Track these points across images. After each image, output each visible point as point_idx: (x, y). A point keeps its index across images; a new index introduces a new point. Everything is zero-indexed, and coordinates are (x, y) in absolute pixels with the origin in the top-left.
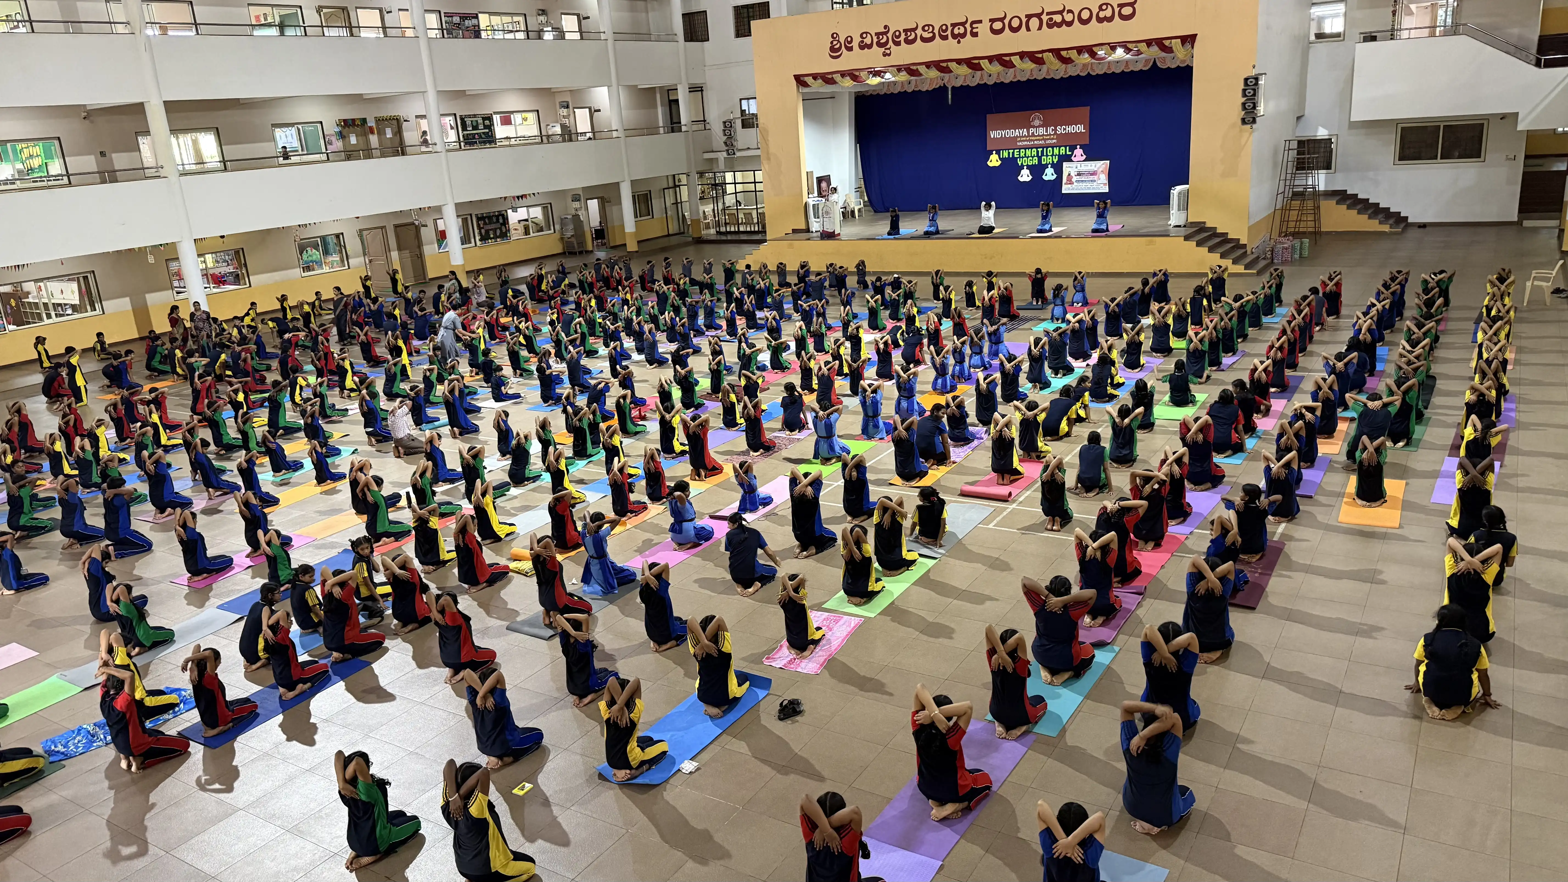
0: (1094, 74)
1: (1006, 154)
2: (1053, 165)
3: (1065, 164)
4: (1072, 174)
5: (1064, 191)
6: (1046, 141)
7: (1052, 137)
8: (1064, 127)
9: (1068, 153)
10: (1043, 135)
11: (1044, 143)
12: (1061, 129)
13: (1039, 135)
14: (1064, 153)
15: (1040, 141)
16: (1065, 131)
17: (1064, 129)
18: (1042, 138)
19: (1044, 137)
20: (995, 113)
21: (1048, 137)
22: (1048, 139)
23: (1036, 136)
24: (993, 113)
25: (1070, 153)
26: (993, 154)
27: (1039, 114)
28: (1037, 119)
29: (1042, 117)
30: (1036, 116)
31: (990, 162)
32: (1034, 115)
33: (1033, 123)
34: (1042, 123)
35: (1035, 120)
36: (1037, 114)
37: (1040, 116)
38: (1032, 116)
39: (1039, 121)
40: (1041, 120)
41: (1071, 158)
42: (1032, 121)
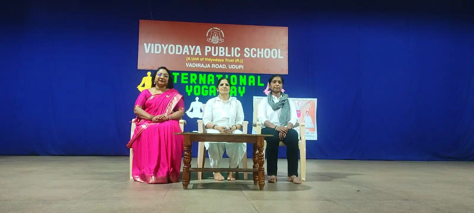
3: (256, 100)
6: (229, 66)
7: (238, 60)
8: (254, 50)
9: (259, 84)
10: (225, 57)
11: (226, 68)
12: (250, 52)
13: (218, 57)
14: (254, 84)
15: (221, 65)
16: (255, 55)
17: (255, 53)
18: (223, 61)
19: (226, 59)
20: (153, 20)
21: (232, 61)
22: (231, 63)
23: (215, 57)
24: (152, 20)
25: (263, 85)
26: (147, 76)
27: (219, 29)
28: (215, 36)
29: (223, 33)
30: (215, 32)
31: (142, 86)
32: (212, 29)
33: (210, 40)
34: (222, 41)
35: (213, 37)
36: (216, 28)
37: (221, 32)
38: (209, 31)
39: (219, 38)
40: (222, 38)
41: (264, 92)
42: (209, 37)
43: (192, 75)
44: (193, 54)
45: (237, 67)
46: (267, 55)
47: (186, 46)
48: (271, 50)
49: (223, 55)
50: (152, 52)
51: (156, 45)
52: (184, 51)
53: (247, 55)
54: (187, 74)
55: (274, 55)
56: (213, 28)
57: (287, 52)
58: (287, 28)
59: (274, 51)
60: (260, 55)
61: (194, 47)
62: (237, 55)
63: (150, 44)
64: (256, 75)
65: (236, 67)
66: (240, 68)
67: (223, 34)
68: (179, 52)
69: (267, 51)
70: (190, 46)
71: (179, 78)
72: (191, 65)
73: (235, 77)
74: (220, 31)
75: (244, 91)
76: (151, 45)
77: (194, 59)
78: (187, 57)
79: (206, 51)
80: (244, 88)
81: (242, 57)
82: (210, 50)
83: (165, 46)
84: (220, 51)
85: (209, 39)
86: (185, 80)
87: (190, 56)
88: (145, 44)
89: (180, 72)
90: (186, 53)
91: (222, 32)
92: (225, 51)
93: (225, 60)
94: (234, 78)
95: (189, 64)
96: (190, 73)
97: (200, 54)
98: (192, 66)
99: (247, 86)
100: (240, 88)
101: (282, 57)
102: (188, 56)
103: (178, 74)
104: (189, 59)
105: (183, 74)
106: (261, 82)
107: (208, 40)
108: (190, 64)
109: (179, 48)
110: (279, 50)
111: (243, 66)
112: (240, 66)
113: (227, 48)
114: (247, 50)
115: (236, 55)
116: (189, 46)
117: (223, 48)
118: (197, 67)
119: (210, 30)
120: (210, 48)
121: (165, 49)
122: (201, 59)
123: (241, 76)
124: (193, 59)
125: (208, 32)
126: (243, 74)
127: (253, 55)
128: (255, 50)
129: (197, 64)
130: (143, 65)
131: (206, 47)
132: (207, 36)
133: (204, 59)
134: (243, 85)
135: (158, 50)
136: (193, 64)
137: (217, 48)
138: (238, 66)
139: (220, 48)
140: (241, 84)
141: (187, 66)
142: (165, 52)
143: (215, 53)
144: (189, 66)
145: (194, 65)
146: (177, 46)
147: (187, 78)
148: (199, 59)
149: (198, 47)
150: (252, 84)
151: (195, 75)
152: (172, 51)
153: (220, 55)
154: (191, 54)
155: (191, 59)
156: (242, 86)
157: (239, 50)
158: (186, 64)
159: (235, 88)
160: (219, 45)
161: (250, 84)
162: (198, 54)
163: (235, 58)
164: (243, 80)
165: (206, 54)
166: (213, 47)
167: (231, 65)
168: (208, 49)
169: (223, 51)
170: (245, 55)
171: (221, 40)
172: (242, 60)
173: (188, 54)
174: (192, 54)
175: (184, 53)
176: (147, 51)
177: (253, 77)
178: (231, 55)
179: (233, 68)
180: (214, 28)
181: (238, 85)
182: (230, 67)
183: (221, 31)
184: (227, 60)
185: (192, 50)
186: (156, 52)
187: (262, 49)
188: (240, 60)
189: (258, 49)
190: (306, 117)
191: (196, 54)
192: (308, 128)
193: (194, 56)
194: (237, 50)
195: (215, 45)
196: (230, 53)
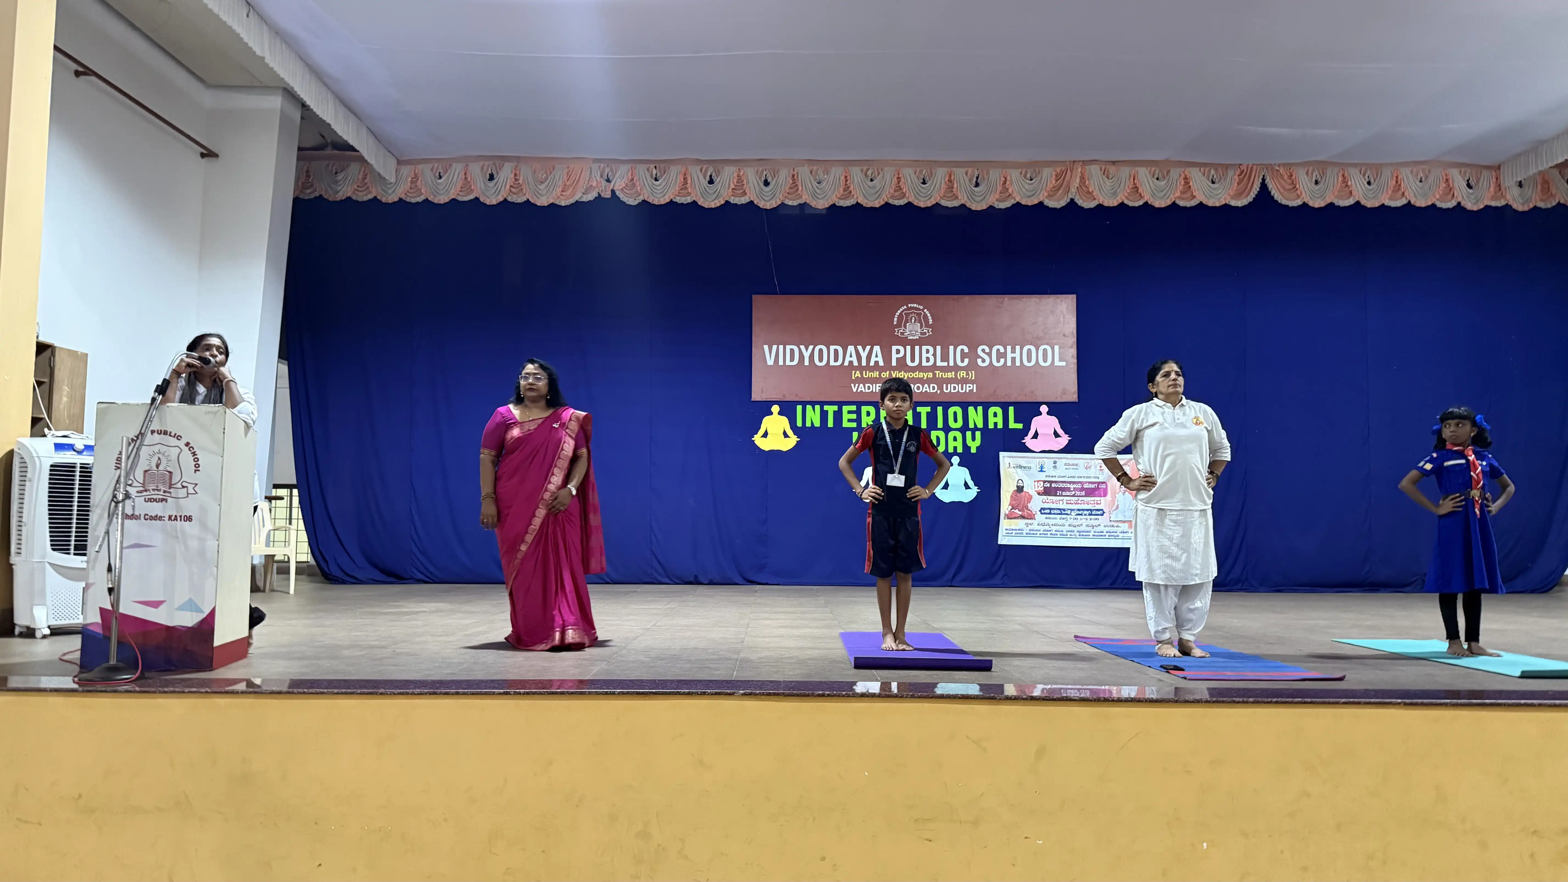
0: (1088, 204)
1: (813, 417)
2: (967, 459)
3: (1006, 459)
4: (1031, 488)
5: (1003, 539)
6: (945, 385)
7: (963, 374)
8: (998, 350)
9: (1012, 425)
10: (934, 367)
11: (939, 391)
12: (989, 354)
13: (920, 368)
14: (1000, 426)
15: (926, 385)
16: (1002, 360)
17: (1000, 356)
18: (931, 376)
19: (937, 372)
20: (781, 294)
21: (951, 375)
22: (949, 381)
23: (913, 369)
24: (776, 294)
25: (1020, 426)
26: (771, 414)
27: (921, 307)
28: (913, 321)
29: (929, 315)
30: (911, 313)
31: (762, 437)
32: (905, 307)
33: (902, 331)
34: (928, 332)
35: (908, 324)
36: (915, 305)
37: (925, 313)
38: (899, 312)
39: (921, 327)
40: (928, 325)
41: (1024, 441)
42: (899, 325)
43: (864, 409)
44: (865, 365)
45: (962, 389)
46: (1029, 360)
47: (851, 348)
48: (1037, 350)
49: (931, 363)
50: (781, 363)
51: (788, 347)
52: (848, 359)
53: (984, 361)
54: (854, 408)
55: (1045, 360)
56: (907, 306)
57: (1073, 351)
58: (1075, 296)
59: (1045, 350)
60: (1013, 359)
61: (868, 348)
62: (962, 361)
63: (775, 347)
64: (1004, 406)
65: (958, 388)
66: (967, 391)
67: (930, 318)
68: (836, 360)
69: (1029, 351)
70: (860, 348)
71: (838, 415)
72: (861, 388)
73: (959, 410)
74: (923, 310)
75: (978, 442)
76: (778, 348)
77: (868, 374)
78: (853, 372)
79: (894, 356)
80: (978, 434)
81: (973, 365)
82: (901, 355)
83: (807, 349)
84: (924, 355)
85: (898, 330)
86: (850, 421)
87: (860, 368)
88: (766, 347)
89: (840, 404)
90: (851, 362)
91: (927, 312)
92: (934, 355)
93: (934, 374)
94: (955, 414)
95: (857, 385)
96: (859, 404)
97: (881, 364)
98: (864, 391)
99: (985, 430)
100: (969, 434)
101: (1064, 364)
102: (856, 369)
103: (836, 408)
104: (858, 374)
105: (845, 409)
106: (1016, 421)
107: (898, 333)
108: (861, 385)
109: (836, 351)
110: (1057, 348)
111: (975, 385)
112: (968, 385)
113: (939, 348)
114: (983, 350)
115: (959, 363)
116: (858, 346)
117: (931, 349)
118: (874, 391)
119: (901, 310)
120: (901, 348)
121: (807, 355)
122: (884, 375)
123: (971, 409)
124: (866, 375)
125: (898, 314)
126: (975, 405)
127: (998, 361)
128: (1002, 350)
129: (874, 385)
130: (762, 392)
131: (894, 348)
132: (895, 323)
133: (890, 374)
134: (976, 428)
135: (792, 359)
136: (867, 385)
137: (917, 348)
138: (964, 385)
139: (924, 348)
140: (971, 426)
141: (855, 390)
142: (807, 363)
143: (913, 360)
144: (859, 391)
145: (869, 388)
146: (832, 348)
147: (854, 416)
148: (880, 375)
149: (877, 348)
150: (996, 424)
151: (872, 409)
152: (821, 360)
153: (924, 364)
154: (863, 365)
155: (862, 374)
156: (974, 431)
157: (966, 350)
158: (852, 385)
159: (959, 435)
160: (921, 342)
161: (991, 426)
162: (877, 362)
163: (956, 368)
164: (976, 417)
165: (894, 363)
166: (908, 348)
167: (949, 385)
168: (898, 352)
169: (930, 355)
170: (979, 361)
171: (925, 331)
172: (973, 372)
173: (856, 364)
174: (864, 363)
175: (846, 364)
176: (770, 362)
177: (999, 410)
178: (948, 364)
179: (952, 391)
180: (909, 305)
181: (964, 429)
182: (947, 389)
183: (925, 310)
184: (941, 374)
185: (864, 355)
186: (788, 363)
187: (1018, 348)
188: (967, 374)
189: (1009, 348)
190: (1119, 496)
191: (872, 364)
192: (1124, 522)
193: (868, 368)
194: (962, 350)
195: (913, 344)
196: (945, 358)
